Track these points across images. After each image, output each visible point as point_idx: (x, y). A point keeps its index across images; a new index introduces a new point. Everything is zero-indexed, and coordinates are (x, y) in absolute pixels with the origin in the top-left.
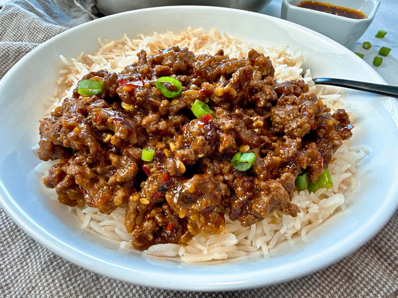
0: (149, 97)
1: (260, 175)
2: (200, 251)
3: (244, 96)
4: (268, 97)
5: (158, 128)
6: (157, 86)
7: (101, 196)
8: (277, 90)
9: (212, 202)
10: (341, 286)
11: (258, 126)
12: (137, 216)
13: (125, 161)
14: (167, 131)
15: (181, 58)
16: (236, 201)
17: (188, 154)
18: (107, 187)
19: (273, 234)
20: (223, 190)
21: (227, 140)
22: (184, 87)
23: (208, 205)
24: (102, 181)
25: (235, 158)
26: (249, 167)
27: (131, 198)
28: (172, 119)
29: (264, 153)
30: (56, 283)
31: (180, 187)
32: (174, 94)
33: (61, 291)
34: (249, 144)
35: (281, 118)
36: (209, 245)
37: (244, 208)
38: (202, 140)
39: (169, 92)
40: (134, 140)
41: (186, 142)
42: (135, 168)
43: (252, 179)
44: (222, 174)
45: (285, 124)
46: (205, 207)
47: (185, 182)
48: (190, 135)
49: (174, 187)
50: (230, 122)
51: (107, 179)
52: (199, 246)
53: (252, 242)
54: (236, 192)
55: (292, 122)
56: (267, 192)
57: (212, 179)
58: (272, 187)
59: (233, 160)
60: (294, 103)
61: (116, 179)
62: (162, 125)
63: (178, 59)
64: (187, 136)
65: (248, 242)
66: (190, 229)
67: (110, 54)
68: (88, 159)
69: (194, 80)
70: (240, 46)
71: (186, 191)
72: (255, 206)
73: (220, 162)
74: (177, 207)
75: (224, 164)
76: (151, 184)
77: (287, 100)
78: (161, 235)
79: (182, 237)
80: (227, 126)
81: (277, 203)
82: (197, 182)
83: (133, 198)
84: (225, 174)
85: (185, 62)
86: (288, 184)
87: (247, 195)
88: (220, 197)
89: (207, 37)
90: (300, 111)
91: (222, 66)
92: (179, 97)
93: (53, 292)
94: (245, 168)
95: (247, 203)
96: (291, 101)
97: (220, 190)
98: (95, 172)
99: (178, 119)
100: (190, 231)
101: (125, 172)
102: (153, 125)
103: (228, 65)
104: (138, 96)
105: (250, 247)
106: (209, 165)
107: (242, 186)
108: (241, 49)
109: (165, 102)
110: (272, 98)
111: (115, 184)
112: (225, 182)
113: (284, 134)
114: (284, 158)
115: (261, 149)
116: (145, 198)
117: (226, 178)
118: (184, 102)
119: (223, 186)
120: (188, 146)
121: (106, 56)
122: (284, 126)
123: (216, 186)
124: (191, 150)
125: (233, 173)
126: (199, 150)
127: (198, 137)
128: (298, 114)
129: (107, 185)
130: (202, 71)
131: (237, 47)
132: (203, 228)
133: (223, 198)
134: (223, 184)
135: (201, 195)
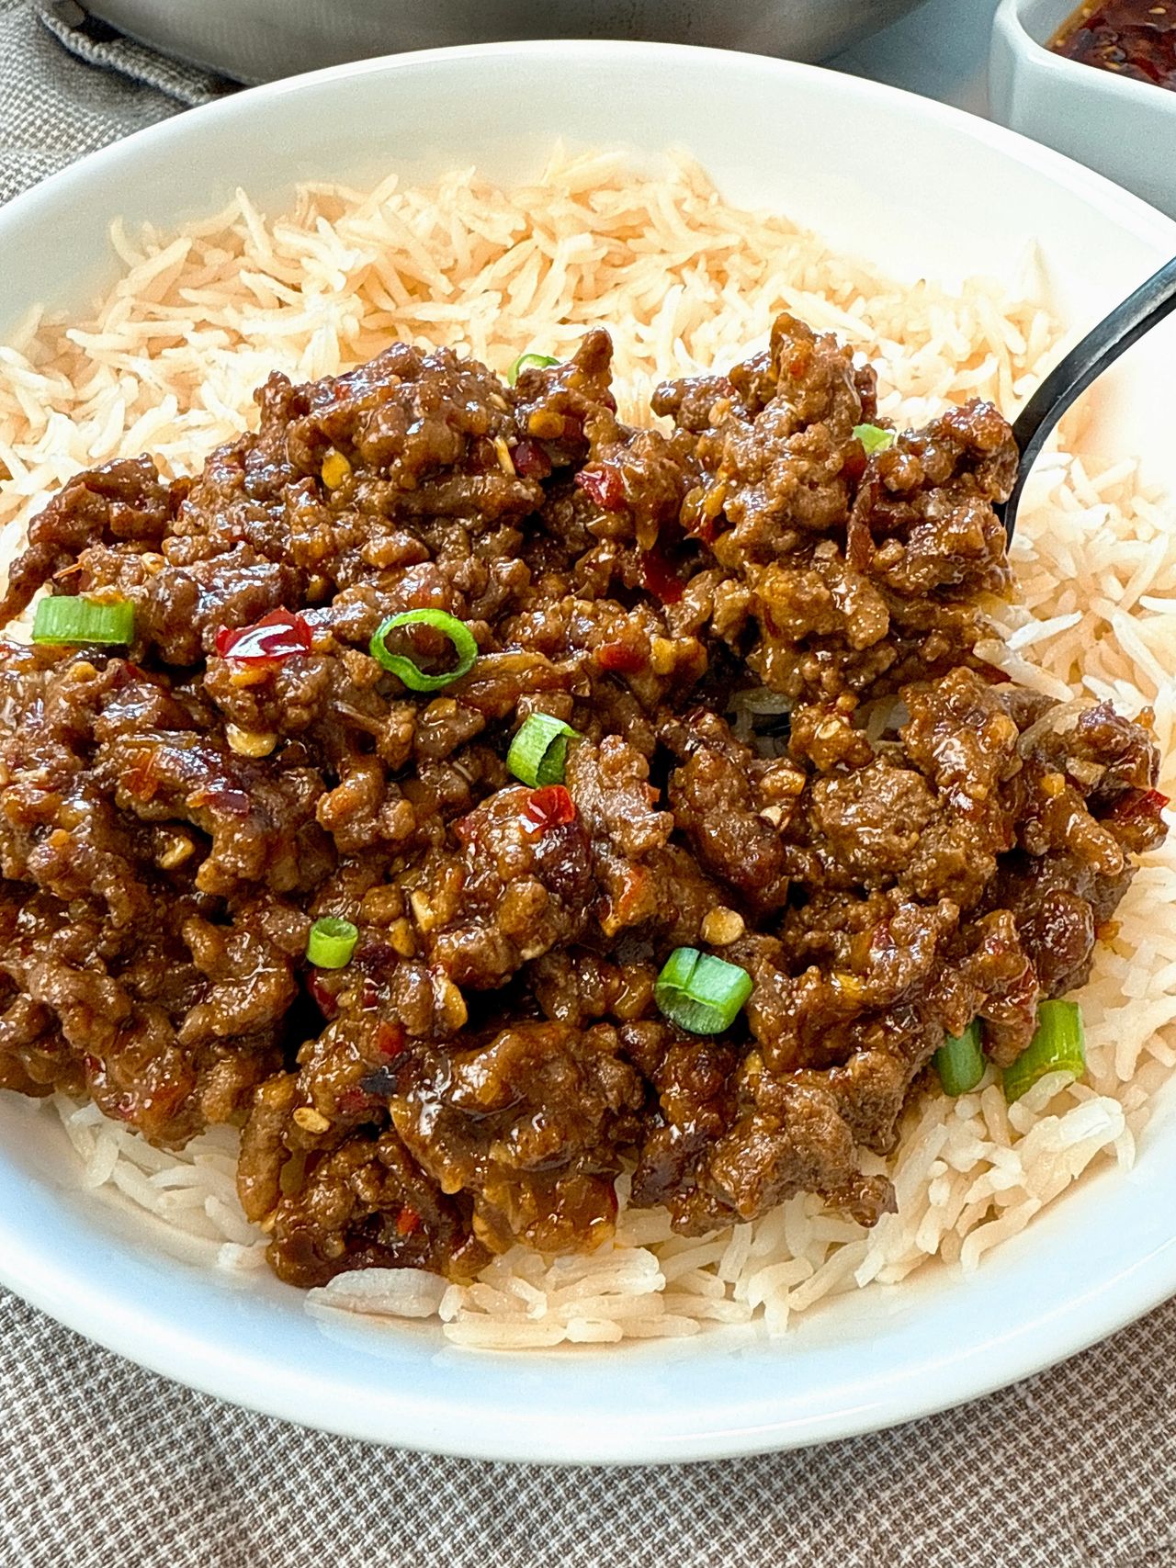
0: (336, 696)
1: (770, 1047)
2: (523, 1305)
9: (564, 1138)
10: (1113, 1430)
13: (245, 955)
16: (658, 1140)
17: (481, 953)
18: (178, 1052)
20: (611, 1090)
21: (632, 895)
23: (552, 1150)
24: (155, 1029)
27: (260, 1094)
28: (432, 781)
30: (22, 1375)
31: (444, 1080)
33: (44, 1404)
36: (557, 1287)
37: (689, 1164)
38: (534, 901)
40: (286, 879)
41: (473, 896)
42: (281, 986)
44: (614, 1019)
46: (540, 1157)
47: (464, 1062)
48: (489, 863)
49: (421, 1077)
50: (651, 825)
51: (177, 1022)
52: (521, 1288)
54: (663, 1100)
56: (774, 1123)
57: (573, 1046)
58: (796, 1109)
61: (206, 1025)
64: (479, 867)
66: (483, 1233)
71: (468, 1098)
72: (722, 1171)
74: (431, 1153)
75: (621, 978)
76: (335, 1058)
78: (377, 1240)
79: (455, 1257)
80: (639, 838)
81: (806, 1170)
82: (509, 1064)
83: (269, 1095)
84: (627, 1020)
87: (699, 1118)
88: (597, 1119)
93: (15, 1404)
95: (697, 1150)
97: (602, 1090)
98: (132, 990)
100: (484, 1239)
101: (244, 999)
106: (563, 983)
107: (686, 1083)
111: (205, 1040)
112: (624, 1053)
116: (313, 1106)
117: (632, 1036)
118: (483, 708)
119: (610, 1073)
120: (484, 914)
123: (586, 1077)
124: (496, 931)
125: (661, 1020)
126: (524, 935)
127: (519, 886)
129: (177, 1046)
132: (531, 1233)
133: (609, 1118)
134: (612, 1063)
135: (524, 1110)
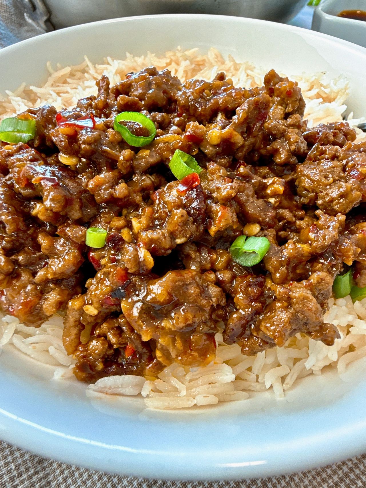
0: (103, 145)
1: (275, 274)
2: (176, 390)
3: (253, 145)
4: (293, 147)
5: (112, 194)
6: (115, 127)
7: (22, 301)
8: (306, 138)
9: (194, 317)
11: (275, 194)
12: (80, 331)
13: (61, 246)
14: (128, 200)
15: (158, 86)
16: (235, 316)
17: (158, 239)
18: (33, 286)
19: (292, 365)
20: (214, 297)
21: (222, 216)
22: (159, 130)
23: (189, 322)
24: (25, 277)
25: (236, 246)
26: (257, 260)
27: (70, 304)
28: (138, 180)
29: (283, 236)
31: (144, 291)
32: (142, 140)
34: (259, 223)
35: (313, 181)
36: (190, 381)
37: (248, 326)
38: (182, 216)
39: (134, 137)
40: (76, 214)
41: (157, 219)
42: (75, 257)
43: (262, 280)
44: (214, 270)
45: (318, 191)
46: (184, 325)
47: (151, 284)
48: (164, 206)
49: (135, 291)
50: (229, 187)
51: (34, 274)
52: (175, 382)
53: (257, 376)
54: (235, 300)
55: (330, 188)
56: (285, 304)
57: (198, 279)
58: (295, 297)
59: (232, 248)
60: (334, 157)
61: (46, 275)
62: (121, 190)
63: (153, 86)
64: (160, 208)
65: (253, 376)
66: (160, 357)
67: (63, 86)
68: (4, 242)
69: (177, 119)
70: (252, 73)
71: (153, 299)
72: (266, 327)
73: (212, 249)
74: (138, 323)
75: (217, 255)
76: (100, 285)
77: (323, 152)
78: (117, 361)
79: (148, 368)
80: (224, 193)
81: (302, 323)
82: (171, 284)
83: (74, 304)
84: (218, 270)
85: (165, 92)
86: (320, 290)
87: (252, 307)
88: (208, 309)
89: (204, 61)
90: (344, 170)
91: (221, 98)
92: (150, 146)
94: (251, 262)
95: (252, 319)
96: (330, 153)
97: (209, 297)
98: (16, 262)
99: (147, 180)
100: (160, 360)
101: (60, 263)
102: (105, 190)
103: (230, 95)
104: (84, 143)
105: (254, 384)
106: (193, 256)
107: (246, 292)
108: (253, 78)
109: (126, 153)
110: (299, 148)
111: (46, 281)
112: (218, 283)
113: (316, 207)
114: (316, 247)
115: (278, 231)
116: (91, 304)
117: (221, 276)
118: (159, 154)
119: (214, 290)
120: (161, 225)
121: (57, 89)
122: (316, 193)
123: (203, 291)
124: (165, 231)
125: (231, 270)
126: (177, 232)
127: (175, 211)
128: (342, 174)
129: (33, 284)
130: (189, 106)
131: (248, 75)
132: (180, 358)
133: (213, 309)
134: (214, 287)
135: (177, 305)
